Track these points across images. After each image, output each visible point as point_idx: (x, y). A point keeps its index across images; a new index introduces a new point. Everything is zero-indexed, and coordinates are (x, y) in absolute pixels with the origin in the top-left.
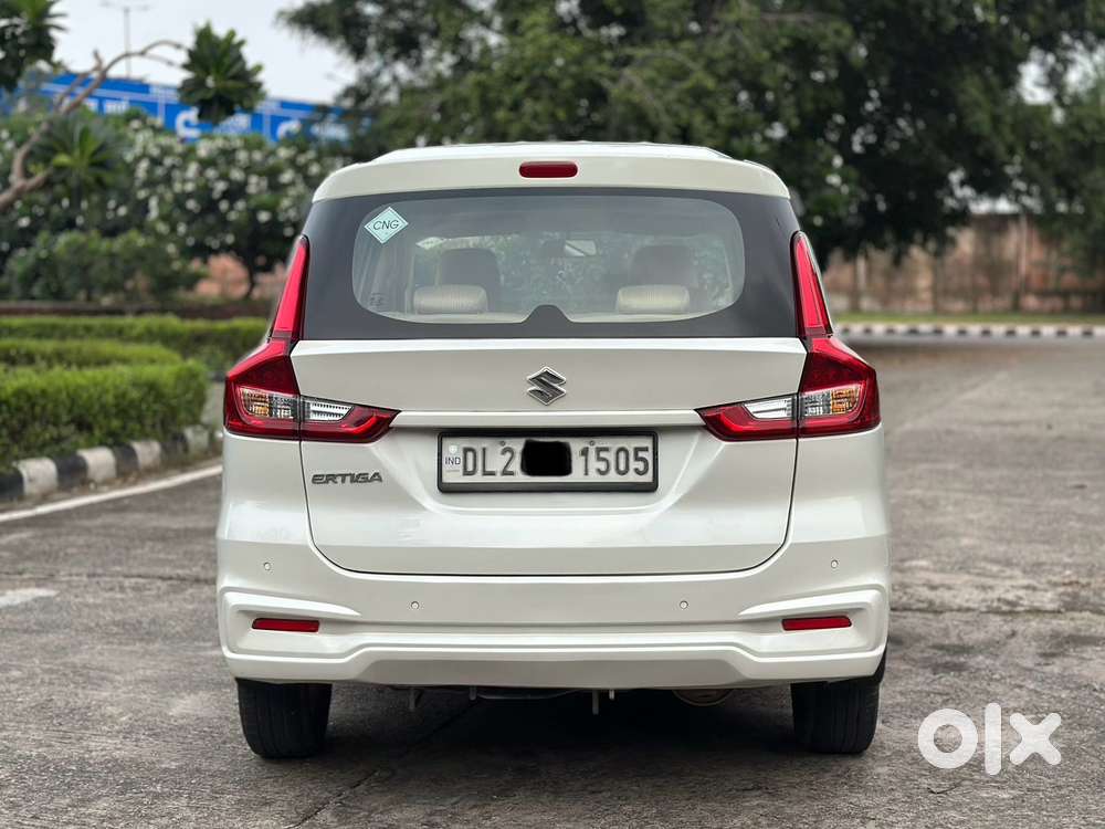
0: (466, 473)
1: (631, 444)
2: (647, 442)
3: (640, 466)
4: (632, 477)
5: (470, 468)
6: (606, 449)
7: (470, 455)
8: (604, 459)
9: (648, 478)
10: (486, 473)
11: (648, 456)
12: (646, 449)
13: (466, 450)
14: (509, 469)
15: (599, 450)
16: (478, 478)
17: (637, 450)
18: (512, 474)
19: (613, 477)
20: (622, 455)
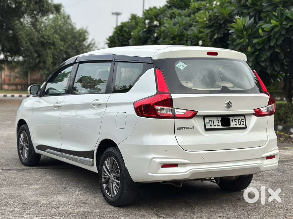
0: (211, 126)
1: (241, 118)
2: (243, 118)
3: (243, 123)
4: (242, 126)
5: (211, 125)
6: (236, 119)
7: (211, 121)
8: (236, 122)
9: (244, 126)
10: (214, 126)
11: (244, 120)
12: (243, 119)
13: (210, 120)
14: (219, 125)
15: (235, 120)
16: (213, 127)
17: (242, 119)
18: (219, 126)
19: (238, 126)
20: (239, 120)
